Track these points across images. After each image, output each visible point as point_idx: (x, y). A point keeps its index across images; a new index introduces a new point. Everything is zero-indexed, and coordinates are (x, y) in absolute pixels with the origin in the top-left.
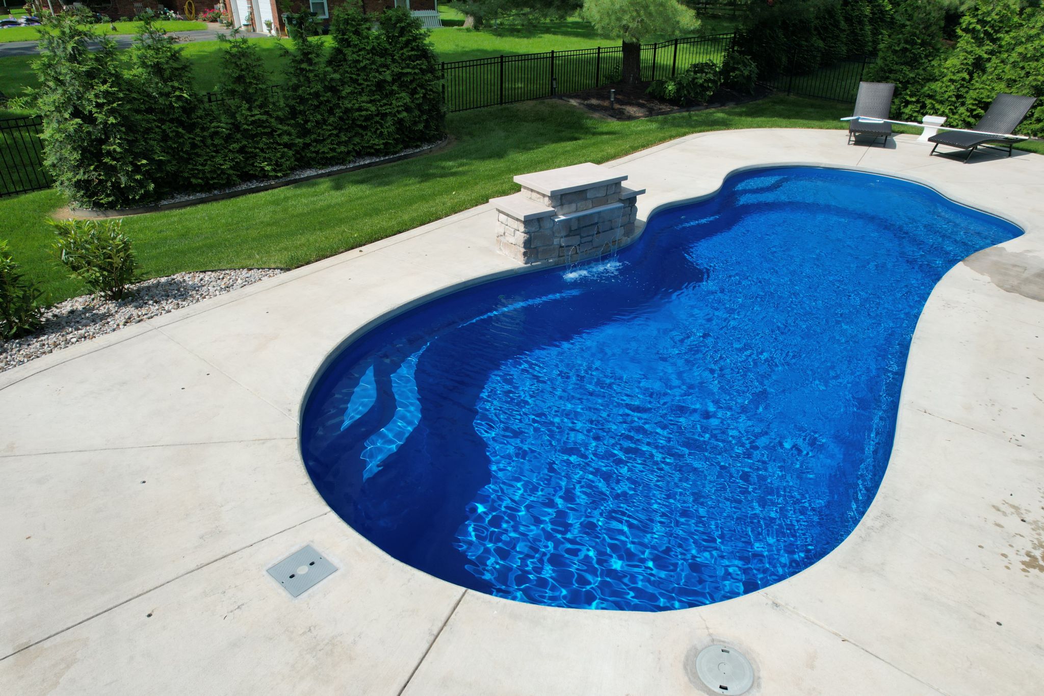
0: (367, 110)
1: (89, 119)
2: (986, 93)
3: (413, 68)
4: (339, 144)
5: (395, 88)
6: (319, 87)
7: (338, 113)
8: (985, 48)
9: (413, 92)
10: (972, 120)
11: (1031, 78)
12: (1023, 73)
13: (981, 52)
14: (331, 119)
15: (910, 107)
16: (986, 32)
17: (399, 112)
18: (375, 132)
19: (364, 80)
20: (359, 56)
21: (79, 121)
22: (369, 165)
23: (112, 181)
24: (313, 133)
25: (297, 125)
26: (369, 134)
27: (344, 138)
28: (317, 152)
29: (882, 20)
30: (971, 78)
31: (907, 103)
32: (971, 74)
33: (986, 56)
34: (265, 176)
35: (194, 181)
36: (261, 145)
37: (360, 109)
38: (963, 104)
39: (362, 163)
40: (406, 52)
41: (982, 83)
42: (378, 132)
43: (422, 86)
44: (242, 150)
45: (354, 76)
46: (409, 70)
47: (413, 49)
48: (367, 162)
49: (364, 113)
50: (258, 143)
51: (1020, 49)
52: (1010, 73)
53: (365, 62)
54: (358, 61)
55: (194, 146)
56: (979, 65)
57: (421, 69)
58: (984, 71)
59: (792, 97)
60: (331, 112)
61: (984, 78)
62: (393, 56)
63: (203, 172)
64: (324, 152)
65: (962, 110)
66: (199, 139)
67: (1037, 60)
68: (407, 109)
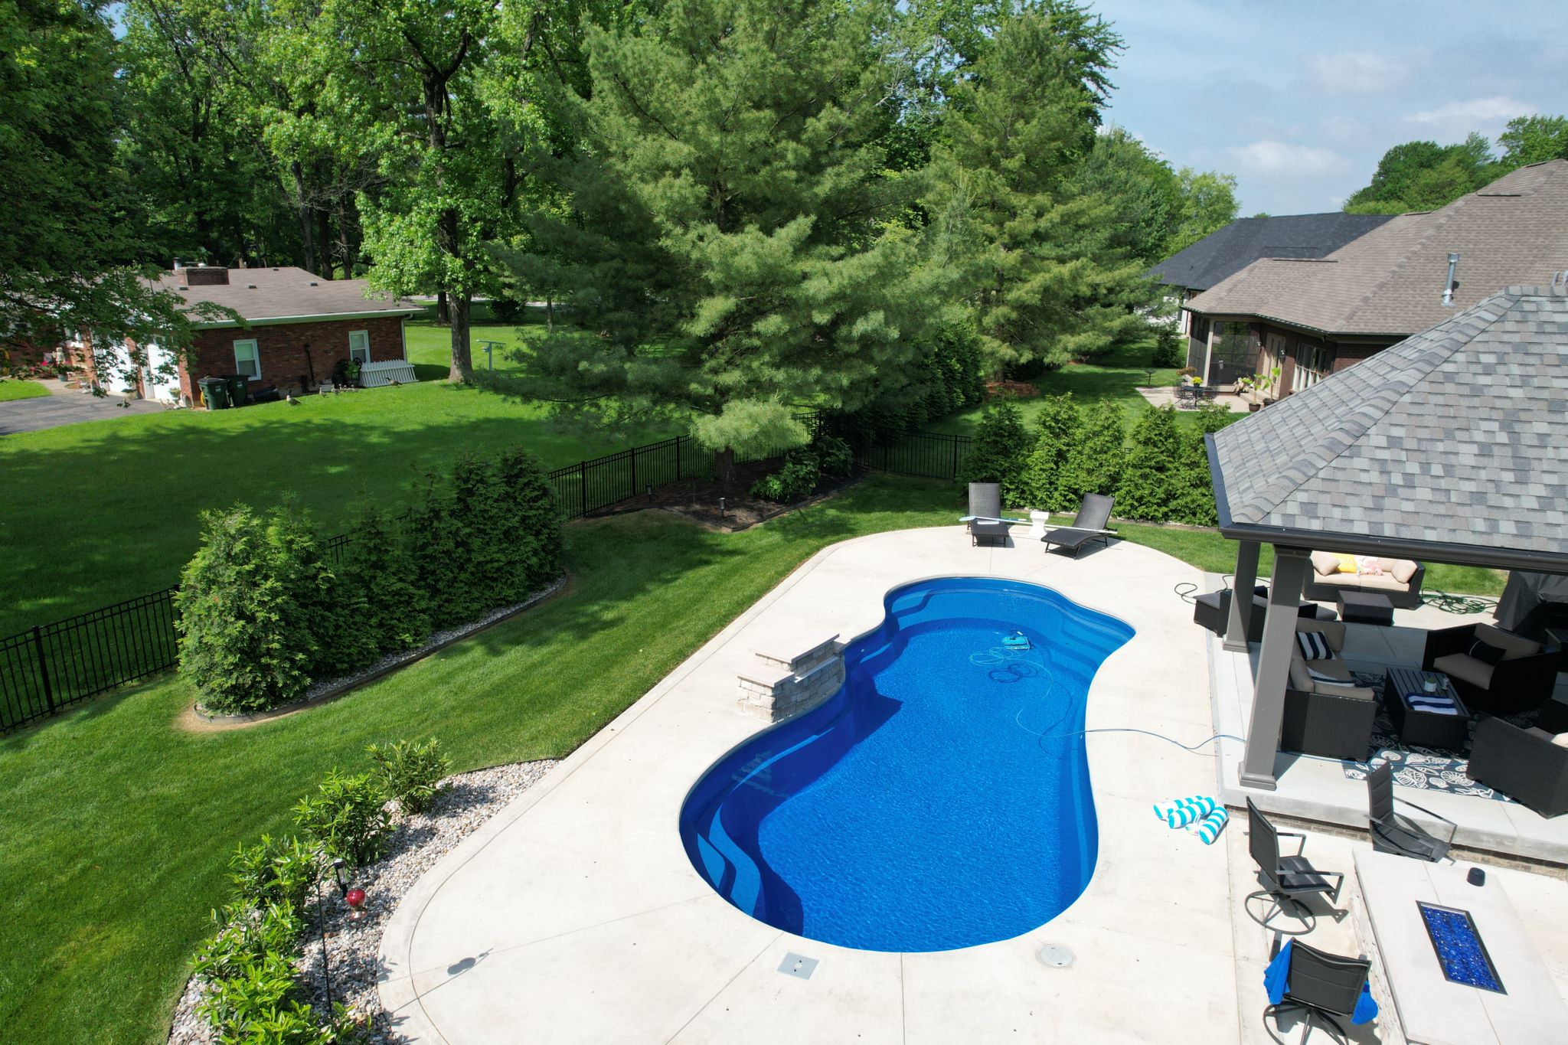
0: (497, 561)
1: (251, 619)
2: (1073, 481)
3: (537, 509)
4: (473, 600)
5: (521, 532)
6: (451, 544)
7: (471, 568)
8: (1062, 441)
9: (538, 534)
10: (1067, 504)
11: (1105, 469)
12: (1097, 464)
13: (1060, 444)
14: (463, 576)
15: (1011, 493)
16: (1060, 428)
17: (528, 558)
18: (506, 583)
19: (492, 529)
20: (485, 504)
21: (242, 622)
22: (502, 619)
23: (267, 681)
24: (444, 593)
25: (428, 586)
26: (500, 585)
27: (477, 594)
28: (449, 613)
29: (954, 379)
30: (1058, 467)
31: (1008, 490)
32: (1056, 463)
33: (1065, 448)
34: (405, 647)
35: (339, 666)
36: (398, 615)
37: (492, 561)
38: (1056, 489)
39: (494, 618)
40: (529, 493)
41: (1067, 471)
42: (509, 582)
43: (545, 526)
44: (381, 625)
45: (482, 527)
46: (534, 512)
47: (534, 489)
48: (499, 615)
49: (496, 565)
50: (393, 612)
51: (1090, 444)
52: (1090, 465)
53: (494, 511)
54: (486, 511)
55: (337, 627)
56: (1061, 456)
57: (545, 509)
58: (1067, 461)
59: (889, 476)
60: (461, 568)
61: (1068, 466)
62: (515, 499)
63: (349, 655)
64: (457, 613)
65: (1056, 494)
66: (341, 619)
67: (1106, 453)
68: (535, 552)
